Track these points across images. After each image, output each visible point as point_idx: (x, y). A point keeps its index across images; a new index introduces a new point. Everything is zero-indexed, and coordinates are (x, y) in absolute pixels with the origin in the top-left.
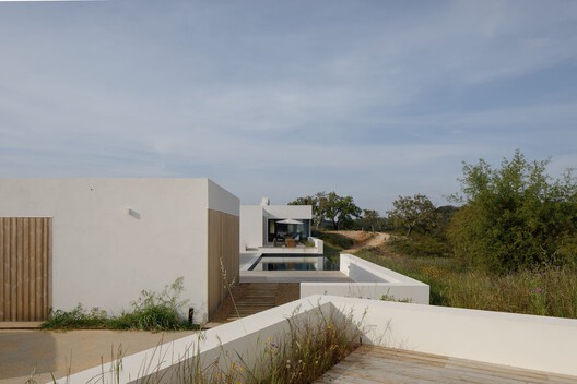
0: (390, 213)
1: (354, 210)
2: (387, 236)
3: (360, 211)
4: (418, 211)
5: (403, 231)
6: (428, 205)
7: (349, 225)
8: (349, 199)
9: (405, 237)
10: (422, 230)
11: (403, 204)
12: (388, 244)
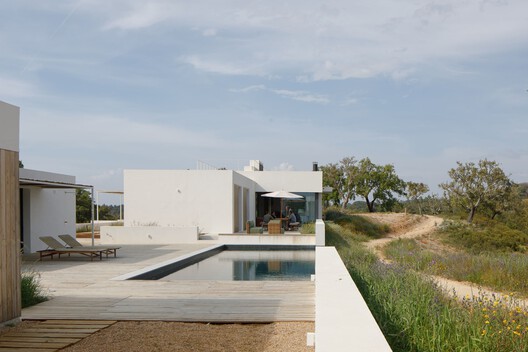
0: (444, 187)
1: (396, 184)
2: (440, 220)
3: (404, 186)
4: (485, 185)
5: (464, 214)
6: (498, 176)
7: (389, 206)
8: (389, 169)
9: (465, 222)
10: (490, 212)
11: (463, 174)
12: (440, 232)
